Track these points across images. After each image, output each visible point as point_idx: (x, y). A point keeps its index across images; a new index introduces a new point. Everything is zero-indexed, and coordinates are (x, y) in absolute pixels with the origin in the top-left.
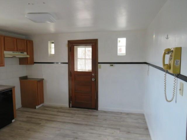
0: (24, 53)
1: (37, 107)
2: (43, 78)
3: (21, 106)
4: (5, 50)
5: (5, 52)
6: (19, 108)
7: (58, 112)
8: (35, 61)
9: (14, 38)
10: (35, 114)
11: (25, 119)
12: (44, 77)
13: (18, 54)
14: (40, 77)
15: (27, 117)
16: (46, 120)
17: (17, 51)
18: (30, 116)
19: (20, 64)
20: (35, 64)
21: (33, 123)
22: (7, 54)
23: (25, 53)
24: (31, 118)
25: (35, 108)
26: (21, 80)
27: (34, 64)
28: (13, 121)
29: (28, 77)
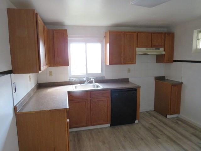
0: (160, 49)
1: (168, 116)
2: (182, 82)
3: (154, 109)
4: (137, 47)
5: (138, 49)
6: (151, 111)
7: (193, 134)
8: (175, 59)
9: (149, 33)
10: (162, 124)
11: (147, 125)
12: (183, 80)
13: (152, 50)
14: (179, 80)
15: (152, 124)
16: (169, 137)
17: (152, 47)
18: (155, 124)
19: (157, 62)
20: (175, 63)
21: (152, 133)
22: (140, 51)
23: (162, 49)
24: (155, 126)
25: (166, 117)
26: (156, 80)
27: (173, 63)
28: (136, 122)
29: (166, 78)
